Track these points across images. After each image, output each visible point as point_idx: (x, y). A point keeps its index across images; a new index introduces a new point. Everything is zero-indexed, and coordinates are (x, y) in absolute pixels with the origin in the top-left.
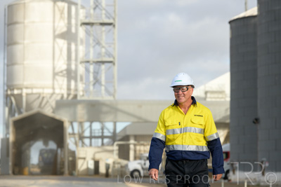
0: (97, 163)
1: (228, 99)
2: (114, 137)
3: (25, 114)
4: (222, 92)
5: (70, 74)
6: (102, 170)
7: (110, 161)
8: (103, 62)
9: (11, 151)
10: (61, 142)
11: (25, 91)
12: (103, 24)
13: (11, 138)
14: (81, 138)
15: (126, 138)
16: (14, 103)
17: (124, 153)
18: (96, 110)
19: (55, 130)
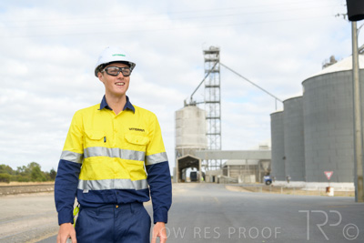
0: (214, 177)
1: (270, 149)
2: (221, 166)
3: (183, 157)
4: (266, 146)
5: (202, 140)
6: (216, 180)
7: (219, 176)
8: (215, 134)
9: (177, 172)
10: (198, 169)
11: (183, 147)
12: (215, 118)
13: (177, 167)
14: (207, 166)
15: (226, 166)
16: (178, 152)
17: (225, 172)
18: (213, 155)
19: (195, 163)
